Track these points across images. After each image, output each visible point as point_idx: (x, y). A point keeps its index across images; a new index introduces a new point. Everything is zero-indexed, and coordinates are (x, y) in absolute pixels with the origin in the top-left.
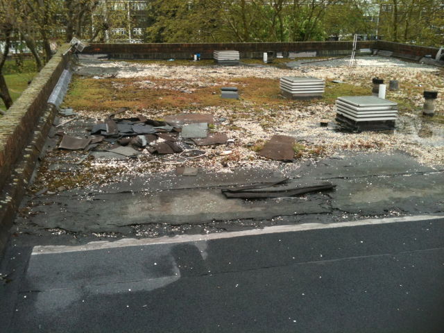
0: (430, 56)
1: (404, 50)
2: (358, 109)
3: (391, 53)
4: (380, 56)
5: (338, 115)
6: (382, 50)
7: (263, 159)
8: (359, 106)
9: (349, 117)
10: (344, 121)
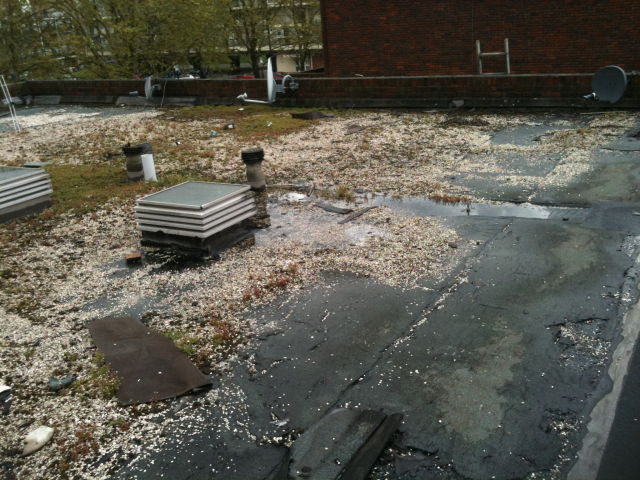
0: (136, 92)
1: (80, 90)
2: (201, 214)
3: (58, 98)
4: (40, 105)
5: (145, 233)
6: (39, 94)
7: (146, 412)
8: (201, 209)
9: (182, 233)
10: (168, 242)
